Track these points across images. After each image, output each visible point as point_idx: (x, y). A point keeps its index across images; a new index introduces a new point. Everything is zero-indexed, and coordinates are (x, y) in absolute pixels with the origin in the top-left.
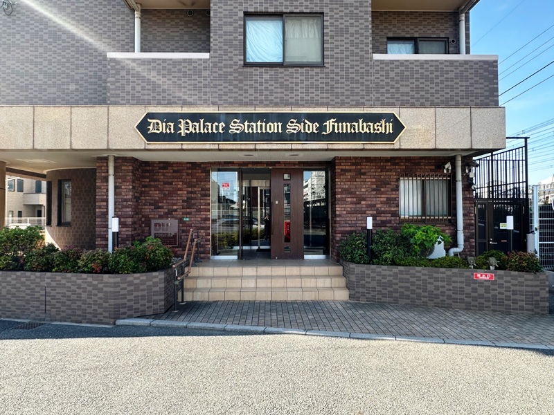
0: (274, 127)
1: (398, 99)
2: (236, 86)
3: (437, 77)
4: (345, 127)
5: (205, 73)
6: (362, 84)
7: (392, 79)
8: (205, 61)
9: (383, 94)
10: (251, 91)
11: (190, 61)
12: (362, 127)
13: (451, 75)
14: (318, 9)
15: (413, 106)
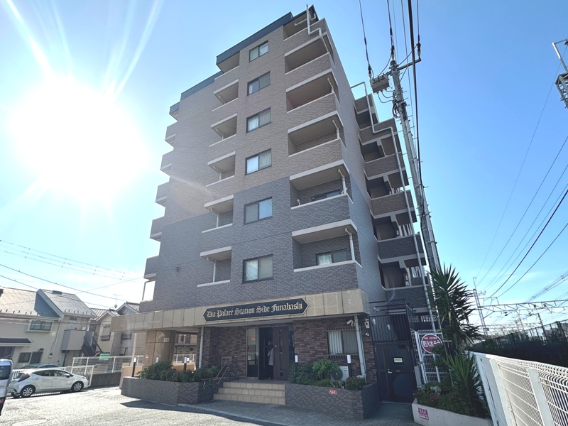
0: (251, 311)
1: (306, 290)
2: (239, 293)
3: (324, 276)
4: (281, 308)
5: (228, 289)
6: (289, 285)
7: (303, 281)
8: (228, 283)
9: (299, 289)
10: (245, 294)
11: (223, 284)
12: (288, 307)
13: (331, 274)
14: (270, 253)
15: (313, 293)
